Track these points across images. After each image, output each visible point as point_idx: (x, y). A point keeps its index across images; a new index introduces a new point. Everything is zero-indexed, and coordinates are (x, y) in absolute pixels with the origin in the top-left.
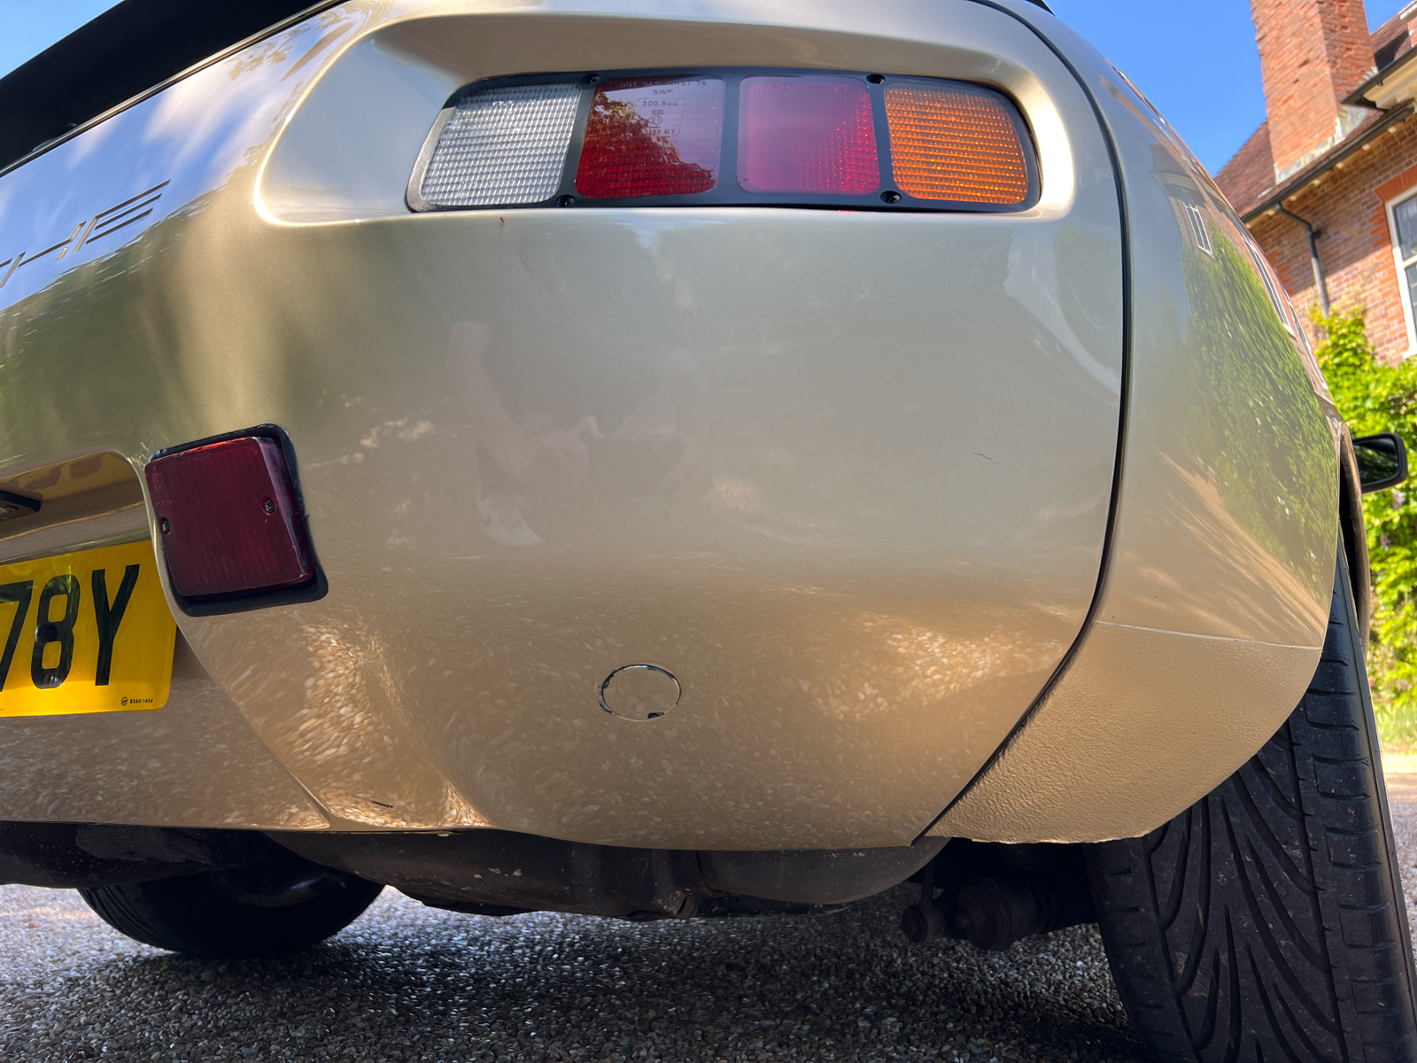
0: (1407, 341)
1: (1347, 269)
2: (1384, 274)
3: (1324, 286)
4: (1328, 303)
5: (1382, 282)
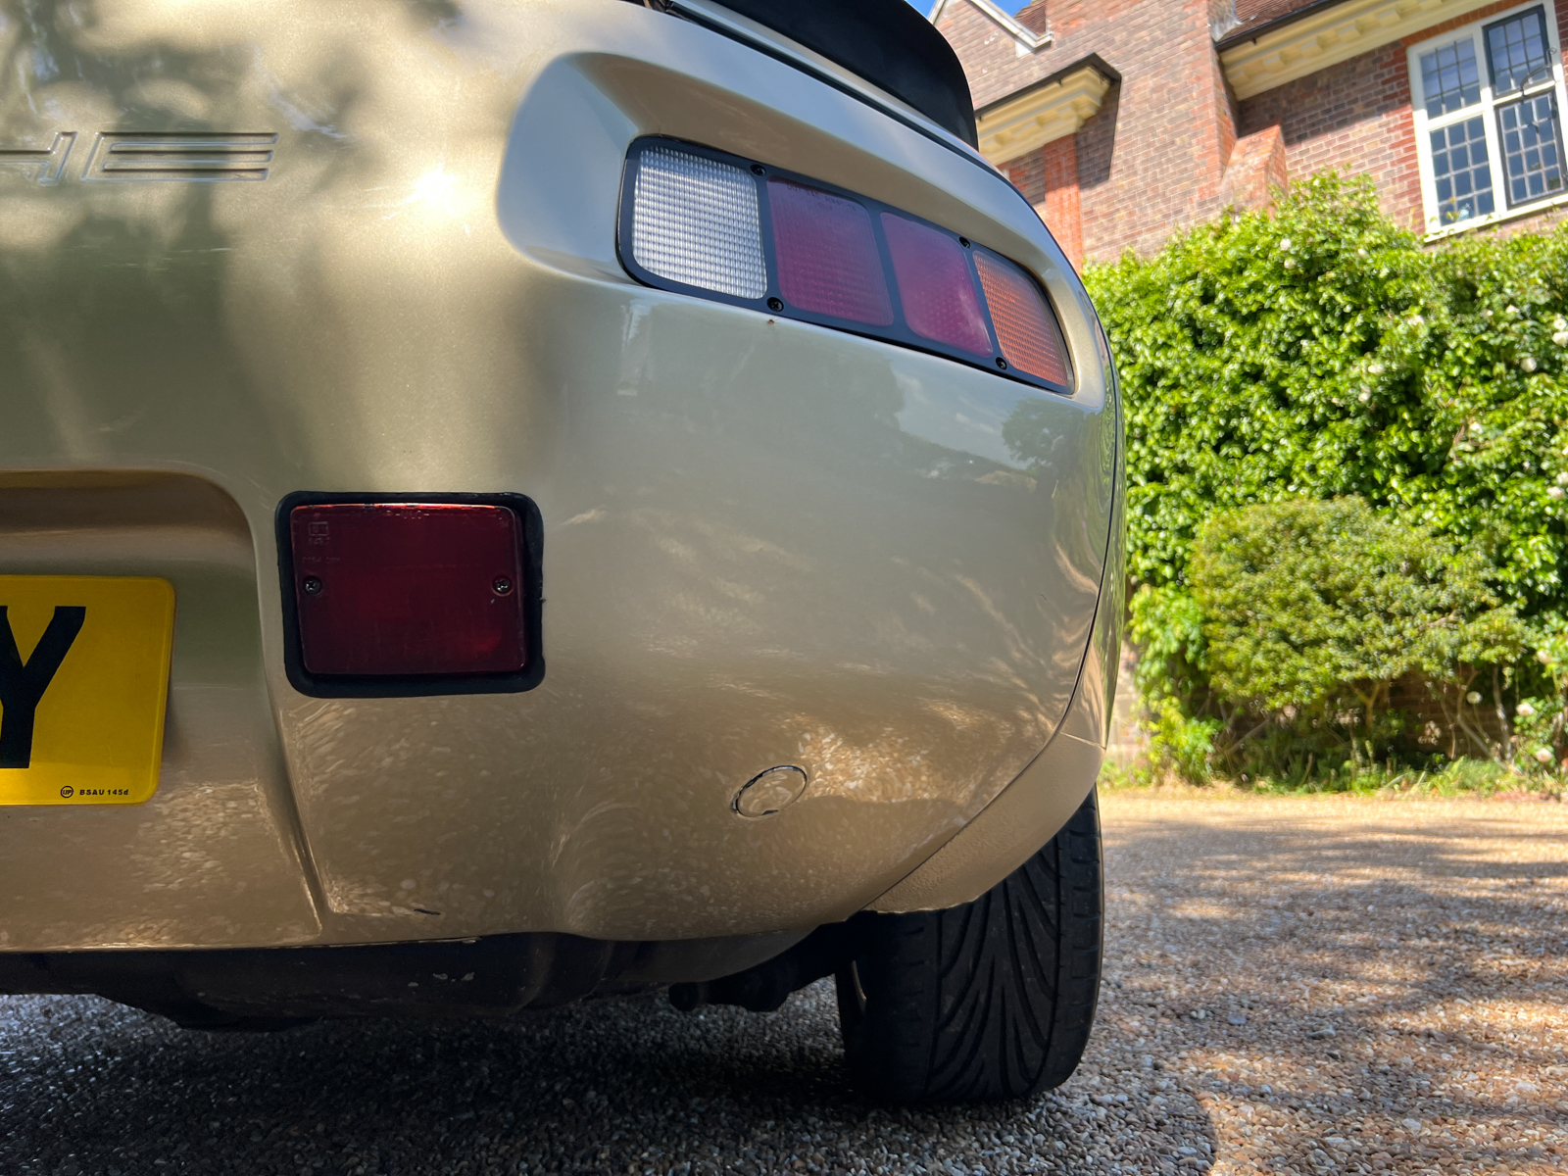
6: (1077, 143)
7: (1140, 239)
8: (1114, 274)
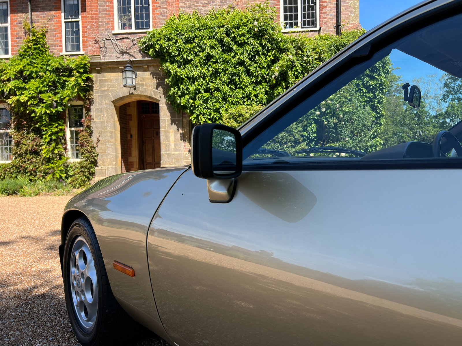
0: (62, 49)
1: (42, 13)
2: (56, 20)
3: (31, 15)
4: (32, 22)
5: (55, 23)
7: (200, 8)
8: (190, 18)
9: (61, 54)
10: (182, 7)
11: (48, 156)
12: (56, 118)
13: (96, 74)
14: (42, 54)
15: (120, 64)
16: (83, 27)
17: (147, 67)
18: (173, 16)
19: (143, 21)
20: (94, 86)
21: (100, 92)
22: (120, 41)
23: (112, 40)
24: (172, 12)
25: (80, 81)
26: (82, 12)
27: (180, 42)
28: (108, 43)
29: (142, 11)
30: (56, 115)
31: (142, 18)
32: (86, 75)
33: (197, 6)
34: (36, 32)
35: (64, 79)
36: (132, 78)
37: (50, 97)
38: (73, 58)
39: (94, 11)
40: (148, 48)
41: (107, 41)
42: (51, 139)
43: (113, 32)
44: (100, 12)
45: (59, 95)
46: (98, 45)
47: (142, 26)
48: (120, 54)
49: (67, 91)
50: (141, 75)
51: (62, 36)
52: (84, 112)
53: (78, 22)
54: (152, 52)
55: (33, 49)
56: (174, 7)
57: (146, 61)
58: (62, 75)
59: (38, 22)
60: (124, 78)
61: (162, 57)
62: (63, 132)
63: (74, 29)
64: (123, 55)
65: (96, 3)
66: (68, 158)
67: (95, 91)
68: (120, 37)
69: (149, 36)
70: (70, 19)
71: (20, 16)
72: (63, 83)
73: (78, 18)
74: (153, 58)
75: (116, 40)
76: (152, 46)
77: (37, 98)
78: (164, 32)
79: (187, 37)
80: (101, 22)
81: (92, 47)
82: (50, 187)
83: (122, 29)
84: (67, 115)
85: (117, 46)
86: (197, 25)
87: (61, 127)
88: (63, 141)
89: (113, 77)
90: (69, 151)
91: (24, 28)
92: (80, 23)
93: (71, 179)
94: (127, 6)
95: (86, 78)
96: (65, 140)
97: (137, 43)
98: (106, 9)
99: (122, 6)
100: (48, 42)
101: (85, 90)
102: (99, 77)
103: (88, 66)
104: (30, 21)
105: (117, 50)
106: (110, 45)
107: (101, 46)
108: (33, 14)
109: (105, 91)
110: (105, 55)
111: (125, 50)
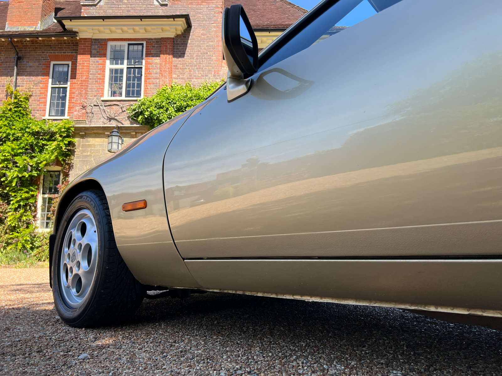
0: (45, 113)
1: (28, 77)
2: (43, 86)
3: (16, 79)
4: (16, 86)
5: (41, 88)
6: (174, 42)
7: (193, 80)
8: (183, 89)
9: (43, 118)
10: (175, 78)
11: (13, 225)
12: (28, 184)
13: (79, 139)
14: (22, 117)
15: (106, 130)
16: (70, 93)
17: (135, 133)
18: (165, 86)
19: (134, 90)
20: (75, 150)
21: (81, 157)
22: (108, 107)
23: (100, 106)
24: (164, 83)
25: (62, 144)
26: (71, 78)
27: (171, 110)
28: (95, 109)
29: (134, 80)
30: (29, 179)
31: (133, 87)
32: (69, 139)
33: (190, 78)
34: (19, 96)
35: (43, 142)
36: (119, 143)
37: (25, 160)
38: (56, 122)
39: (84, 78)
40: (137, 115)
41: (95, 107)
42: (19, 206)
43: (102, 99)
44: (90, 79)
45: (35, 159)
46: (85, 110)
47: (133, 94)
48: (107, 120)
49: (45, 155)
50: (128, 141)
51: (46, 101)
52: (61, 177)
53: (66, 88)
54: (141, 118)
55: (13, 111)
56: (167, 78)
57: (134, 128)
58: (42, 139)
59: (23, 86)
60: (110, 143)
61: (152, 124)
62: (34, 198)
63: (61, 95)
64: (110, 121)
65: (87, 71)
66: (36, 227)
67: (77, 156)
68: (109, 103)
69: (140, 103)
70: (57, 84)
71: (4, 79)
72: (42, 147)
73: (67, 84)
74: (142, 124)
75: (105, 106)
76: (142, 113)
77: (10, 161)
78: (155, 100)
79: (178, 106)
80: (91, 89)
81: (78, 112)
82: (11, 259)
83: (111, 96)
84: (41, 180)
85: (105, 112)
86: (190, 95)
87: (32, 193)
88: (33, 208)
89: (98, 142)
90: (38, 220)
91: (7, 91)
92: (68, 90)
93: (37, 250)
94: (119, 75)
95: (68, 142)
96: (36, 207)
97: (127, 110)
98: (98, 77)
99: (114, 75)
100: (31, 105)
101: (65, 155)
102: (82, 142)
103: (71, 130)
104: (14, 84)
105: (104, 116)
106: (98, 111)
107: (88, 111)
108: (18, 77)
109: (87, 156)
110: (91, 120)
111: (113, 116)
